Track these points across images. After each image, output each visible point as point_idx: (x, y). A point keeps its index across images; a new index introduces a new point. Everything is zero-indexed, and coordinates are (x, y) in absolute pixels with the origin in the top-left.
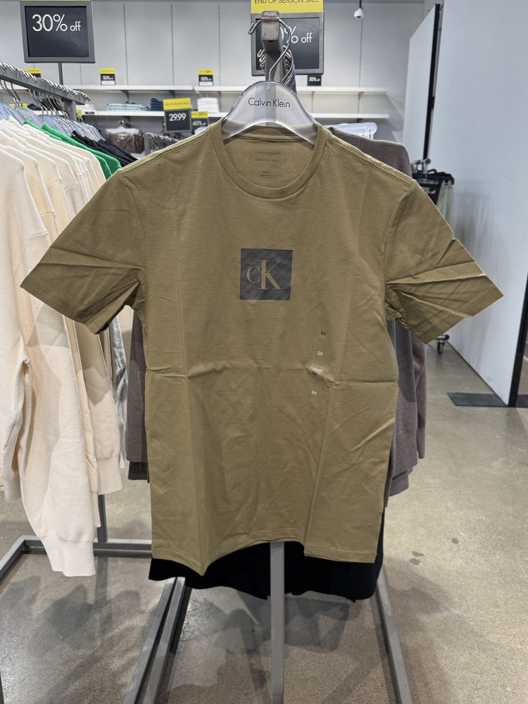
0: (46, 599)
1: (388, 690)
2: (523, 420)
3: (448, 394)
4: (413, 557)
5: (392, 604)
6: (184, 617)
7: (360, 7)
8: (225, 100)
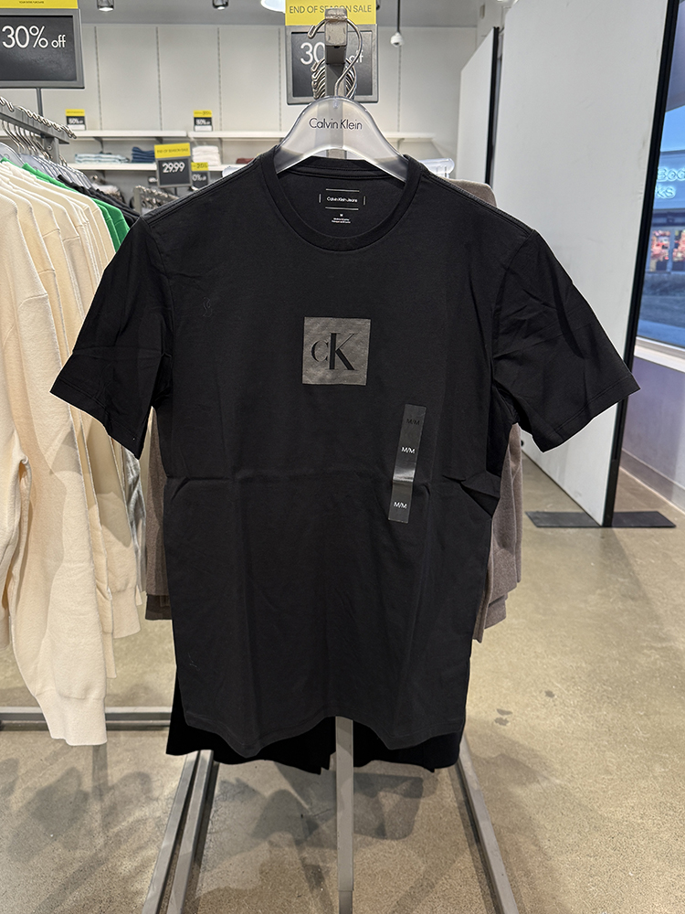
0: (28, 787)
1: (480, 882)
2: (622, 543)
3: (527, 513)
4: (499, 716)
6: (212, 802)
7: (399, 31)
8: (227, 150)
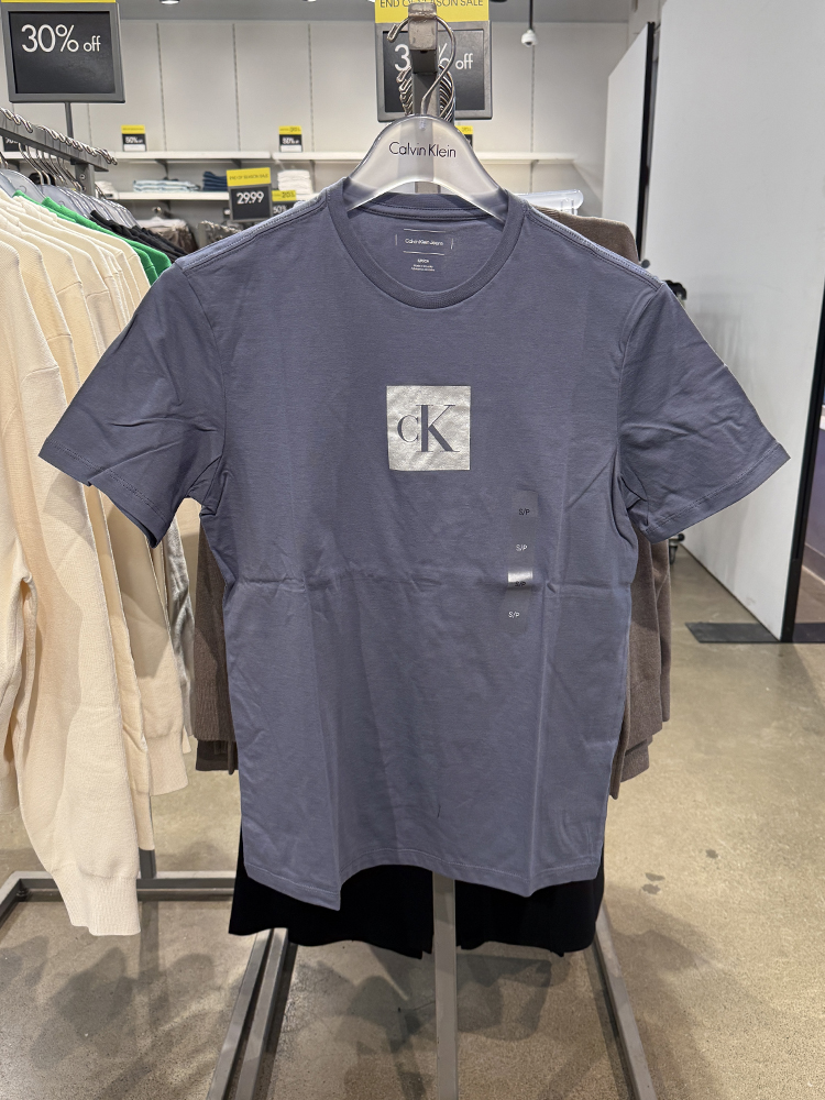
0: (59, 974)
1: (620, 1095)
2: (805, 663)
3: (687, 625)
4: (647, 882)
5: (620, 959)
6: (287, 993)
7: (531, 27)
8: (320, 174)
